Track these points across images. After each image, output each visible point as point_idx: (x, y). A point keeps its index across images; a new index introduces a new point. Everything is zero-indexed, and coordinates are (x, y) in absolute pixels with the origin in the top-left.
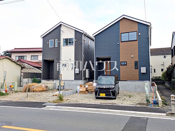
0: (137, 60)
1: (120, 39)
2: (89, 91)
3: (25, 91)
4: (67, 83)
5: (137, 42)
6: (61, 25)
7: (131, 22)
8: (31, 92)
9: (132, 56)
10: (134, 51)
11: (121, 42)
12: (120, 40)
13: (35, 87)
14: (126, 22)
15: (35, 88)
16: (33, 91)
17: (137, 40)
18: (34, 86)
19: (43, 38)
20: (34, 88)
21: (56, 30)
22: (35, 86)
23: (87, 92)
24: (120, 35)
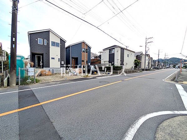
0: (87, 60)
6: (49, 31)
8: (43, 76)
11: (82, 52)
14: (84, 44)
17: (87, 53)
19: (30, 34)
24: (82, 49)
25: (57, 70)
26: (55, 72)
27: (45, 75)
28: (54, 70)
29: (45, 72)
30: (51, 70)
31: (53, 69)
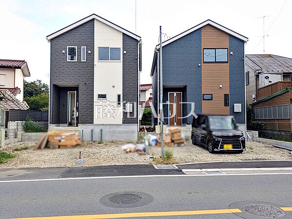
0: (228, 93)
1: (202, 58)
2: (175, 142)
3: (39, 148)
4: (108, 130)
5: (228, 64)
6: (93, 20)
7: (219, 33)
8: (54, 148)
9: (221, 86)
10: (224, 79)
11: (204, 62)
12: (202, 60)
13: (63, 139)
14: (211, 31)
15: (62, 141)
16: (57, 147)
17: (227, 62)
18: (61, 136)
19: (51, 40)
20: (60, 141)
21: (82, 28)
22: (63, 137)
23: (173, 144)
24: (202, 51)
25: (114, 132)
26: (106, 138)
27: (59, 147)
28: (106, 130)
29: (59, 138)
30: (97, 131)
31: (102, 127)
